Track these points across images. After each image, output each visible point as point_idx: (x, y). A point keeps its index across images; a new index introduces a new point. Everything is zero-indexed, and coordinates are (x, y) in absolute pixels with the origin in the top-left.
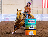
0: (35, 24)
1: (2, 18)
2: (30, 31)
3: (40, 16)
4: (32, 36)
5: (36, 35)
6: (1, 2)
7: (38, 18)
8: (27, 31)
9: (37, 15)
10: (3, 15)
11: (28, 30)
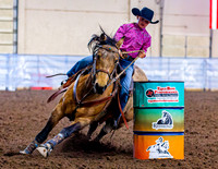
0: (180, 108)
1: (21, 74)
2: (157, 141)
3: (198, 67)
4: (163, 163)
5: (182, 158)
7: (187, 75)
8: (143, 139)
9: (185, 61)
11: (145, 137)
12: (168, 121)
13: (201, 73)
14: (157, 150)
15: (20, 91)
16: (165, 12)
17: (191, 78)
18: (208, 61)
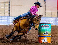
0: (50, 30)
1: (11, 21)
2: (44, 38)
3: (54, 20)
6: (9, 2)
9: (51, 18)
10: (11, 17)
11: (41, 37)
12: (47, 33)
13: (55, 21)
14: (44, 40)
15: (10, 25)
16: (46, 6)
17: (53, 23)
18: (57, 18)
